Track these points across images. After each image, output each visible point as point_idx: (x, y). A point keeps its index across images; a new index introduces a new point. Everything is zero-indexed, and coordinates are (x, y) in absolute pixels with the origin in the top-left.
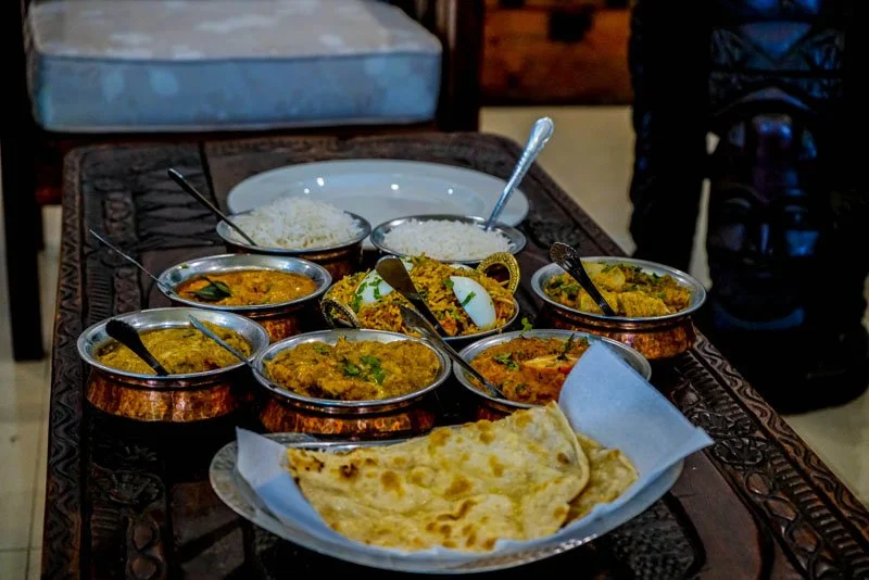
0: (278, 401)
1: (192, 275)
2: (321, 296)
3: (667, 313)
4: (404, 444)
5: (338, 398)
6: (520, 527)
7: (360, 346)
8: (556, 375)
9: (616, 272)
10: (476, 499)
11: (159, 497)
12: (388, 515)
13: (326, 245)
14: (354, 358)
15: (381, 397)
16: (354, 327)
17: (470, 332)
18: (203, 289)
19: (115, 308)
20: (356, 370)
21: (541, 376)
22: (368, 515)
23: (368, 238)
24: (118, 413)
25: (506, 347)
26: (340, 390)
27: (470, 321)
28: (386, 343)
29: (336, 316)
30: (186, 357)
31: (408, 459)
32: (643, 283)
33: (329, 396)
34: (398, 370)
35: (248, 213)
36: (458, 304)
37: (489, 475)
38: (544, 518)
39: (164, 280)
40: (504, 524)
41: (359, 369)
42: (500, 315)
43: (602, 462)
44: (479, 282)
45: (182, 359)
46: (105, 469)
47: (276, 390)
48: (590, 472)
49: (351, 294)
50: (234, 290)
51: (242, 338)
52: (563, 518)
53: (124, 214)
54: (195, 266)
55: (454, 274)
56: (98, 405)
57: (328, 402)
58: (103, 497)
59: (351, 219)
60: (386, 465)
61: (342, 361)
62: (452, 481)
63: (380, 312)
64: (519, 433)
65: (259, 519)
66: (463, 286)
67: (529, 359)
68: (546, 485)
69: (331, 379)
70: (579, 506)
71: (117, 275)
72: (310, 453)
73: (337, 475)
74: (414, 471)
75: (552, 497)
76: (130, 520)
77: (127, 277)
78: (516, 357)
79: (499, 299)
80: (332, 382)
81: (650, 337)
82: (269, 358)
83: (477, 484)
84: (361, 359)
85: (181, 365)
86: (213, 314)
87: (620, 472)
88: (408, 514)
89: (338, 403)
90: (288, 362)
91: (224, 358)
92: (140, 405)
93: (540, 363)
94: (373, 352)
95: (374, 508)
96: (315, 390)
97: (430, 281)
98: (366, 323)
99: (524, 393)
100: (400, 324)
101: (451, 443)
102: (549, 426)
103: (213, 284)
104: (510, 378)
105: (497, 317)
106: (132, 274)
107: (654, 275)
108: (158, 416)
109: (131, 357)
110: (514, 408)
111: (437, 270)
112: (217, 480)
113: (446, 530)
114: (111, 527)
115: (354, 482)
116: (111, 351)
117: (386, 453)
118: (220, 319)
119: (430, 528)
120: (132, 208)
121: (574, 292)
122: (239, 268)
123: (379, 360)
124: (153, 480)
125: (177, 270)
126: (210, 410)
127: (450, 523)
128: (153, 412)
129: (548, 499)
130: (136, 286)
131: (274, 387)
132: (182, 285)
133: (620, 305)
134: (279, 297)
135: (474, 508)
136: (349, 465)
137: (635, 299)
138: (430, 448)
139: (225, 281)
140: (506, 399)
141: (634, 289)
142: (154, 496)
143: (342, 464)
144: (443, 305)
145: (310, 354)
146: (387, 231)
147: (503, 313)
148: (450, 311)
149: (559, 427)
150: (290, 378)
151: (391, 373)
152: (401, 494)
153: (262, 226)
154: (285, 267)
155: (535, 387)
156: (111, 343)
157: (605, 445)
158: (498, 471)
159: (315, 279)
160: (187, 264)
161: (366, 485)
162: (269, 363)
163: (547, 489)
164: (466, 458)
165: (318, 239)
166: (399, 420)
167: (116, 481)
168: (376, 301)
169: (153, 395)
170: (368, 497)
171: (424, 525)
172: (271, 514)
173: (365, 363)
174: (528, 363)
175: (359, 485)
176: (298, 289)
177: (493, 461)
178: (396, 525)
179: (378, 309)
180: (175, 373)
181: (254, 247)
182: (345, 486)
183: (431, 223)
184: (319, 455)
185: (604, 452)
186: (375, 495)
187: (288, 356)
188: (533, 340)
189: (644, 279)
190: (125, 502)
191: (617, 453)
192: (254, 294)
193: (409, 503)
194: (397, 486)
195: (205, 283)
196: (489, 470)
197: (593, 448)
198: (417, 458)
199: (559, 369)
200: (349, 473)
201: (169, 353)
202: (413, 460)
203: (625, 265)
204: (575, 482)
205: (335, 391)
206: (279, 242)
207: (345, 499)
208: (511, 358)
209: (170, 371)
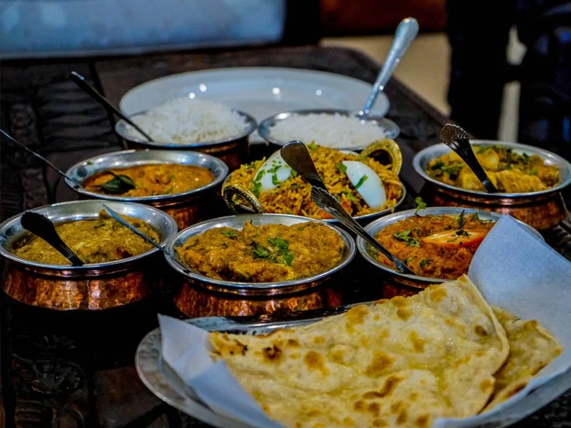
0: (191, 286)
1: (97, 171)
2: (220, 185)
3: (542, 189)
4: (320, 323)
5: (250, 280)
6: (449, 402)
7: (265, 229)
8: (457, 249)
9: (490, 153)
10: (399, 375)
11: (80, 386)
12: (315, 395)
13: (218, 139)
14: (262, 240)
15: (292, 279)
16: (256, 211)
17: (364, 213)
18: (108, 183)
19: (24, 204)
20: (265, 253)
21: (442, 251)
22: (294, 396)
23: (256, 132)
24: (35, 303)
25: (404, 224)
26: (252, 272)
27: (363, 202)
28: (289, 225)
29: (238, 203)
30: (100, 247)
31: (328, 338)
32: (515, 163)
33: (241, 278)
34: (306, 251)
35: (143, 113)
36: (352, 187)
37: (410, 351)
38: (471, 392)
39: (72, 175)
40: (434, 400)
41: (269, 251)
42: (390, 196)
43: (518, 332)
44: (369, 165)
45: (95, 248)
46: (26, 360)
47: (191, 275)
48: (510, 344)
49: (250, 181)
50: (138, 182)
51: (151, 227)
52: (489, 391)
53: (27, 122)
54: (100, 162)
55: (345, 159)
56: (15, 297)
57: (240, 284)
58: (25, 389)
59: (238, 116)
60: (306, 345)
61: (251, 245)
62: (372, 357)
63: (280, 196)
64: (435, 308)
65: (190, 408)
66: (356, 170)
67: (427, 235)
68: (468, 359)
69: (242, 262)
70: (503, 378)
71: (25, 175)
72: (232, 336)
73: (261, 358)
74: (335, 350)
75: (477, 371)
76: (54, 410)
77: (33, 176)
78: (415, 234)
79: (387, 181)
80: (243, 265)
81: (529, 212)
82: (179, 244)
83: (398, 360)
84: (269, 242)
85: (96, 254)
86: (121, 205)
87: (540, 342)
88: (334, 393)
89: (251, 285)
90: (198, 247)
91: (134, 246)
92: (57, 295)
93: (440, 238)
94: (280, 235)
95: (300, 389)
96: (226, 273)
97: (325, 166)
98: (267, 208)
99: (429, 268)
100: (299, 208)
101: (369, 321)
102: (463, 300)
103: (117, 178)
104: (413, 254)
105: (387, 198)
106: (37, 174)
107: (525, 155)
108: (74, 305)
109: (44, 249)
110: (427, 284)
111: (331, 155)
112: (144, 368)
113: (374, 408)
114: (36, 420)
115: (278, 364)
116: (24, 244)
117: (306, 333)
118: (128, 210)
119: (358, 406)
120: (34, 116)
121: (455, 173)
122: (139, 163)
123: (287, 242)
124: (74, 369)
125: (83, 167)
126: (125, 296)
127: (377, 400)
128: (69, 301)
129: (472, 371)
130: (43, 184)
131: (188, 272)
132: (88, 180)
133: (499, 183)
134: (180, 188)
135: (400, 384)
136: (272, 346)
137: (513, 177)
138: (348, 326)
139: (129, 175)
140: (413, 274)
141: (508, 168)
142: (76, 385)
143: (266, 346)
144: (338, 188)
145: (220, 239)
146: (272, 125)
147: (392, 194)
148: (346, 194)
149: (473, 299)
150: (201, 262)
151: (299, 254)
152: (325, 373)
153: (159, 124)
154: (184, 160)
155: (439, 261)
156: (25, 236)
157: (519, 316)
158: (419, 347)
159: (211, 170)
160: (91, 160)
161: (290, 366)
162: (179, 249)
163: (471, 363)
164: (385, 334)
165: (210, 134)
166: (311, 299)
167: (37, 371)
168: (274, 186)
169: (69, 285)
170: (293, 378)
171: (352, 404)
172: (200, 402)
173: (274, 245)
174: (429, 239)
175: (283, 366)
176: (197, 179)
177: (413, 337)
178: (324, 404)
179: (277, 194)
180: (89, 262)
181: (151, 143)
182: (270, 368)
183: (312, 117)
184: (241, 338)
185: (520, 323)
186: (300, 376)
187: (197, 241)
188: (428, 217)
189: (515, 159)
190: (48, 392)
191: (534, 323)
192: (157, 185)
193: (332, 382)
194: (321, 366)
195: (110, 177)
196: (410, 346)
197: (508, 319)
198: (335, 337)
199: (461, 243)
200: (273, 354)
201: (82, 244)
202: (332, 339)
203: (498, 147)
204: (496, 354)
205: (248, 273)
206: (174, 138)
207: (271, 381)
208: (410, 235)
209: (84, 261)
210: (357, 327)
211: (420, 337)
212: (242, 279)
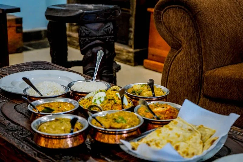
9: (144, 86)
10: (178, 144)
37: (177, 138)
38: (198, 145)
40: (192, 149)
48: (200, 132)
52: (202, 144)
61: (114, 119)
64: (176, 126)
70: (203, 140)
75: (196, 140)
79: (127, 97)
87: (207, 130)
102: (182, 123)
135: (180, 147)
158: (179, 136)
163: (193, 138)
164: (169, 135)
168: (101, 103)
173: (120, 119)
177: (176, 134)
185: (197, 126)
191: (202, 126)
210: (160, 134)
211: (178, 134)
212: (118, 129)
